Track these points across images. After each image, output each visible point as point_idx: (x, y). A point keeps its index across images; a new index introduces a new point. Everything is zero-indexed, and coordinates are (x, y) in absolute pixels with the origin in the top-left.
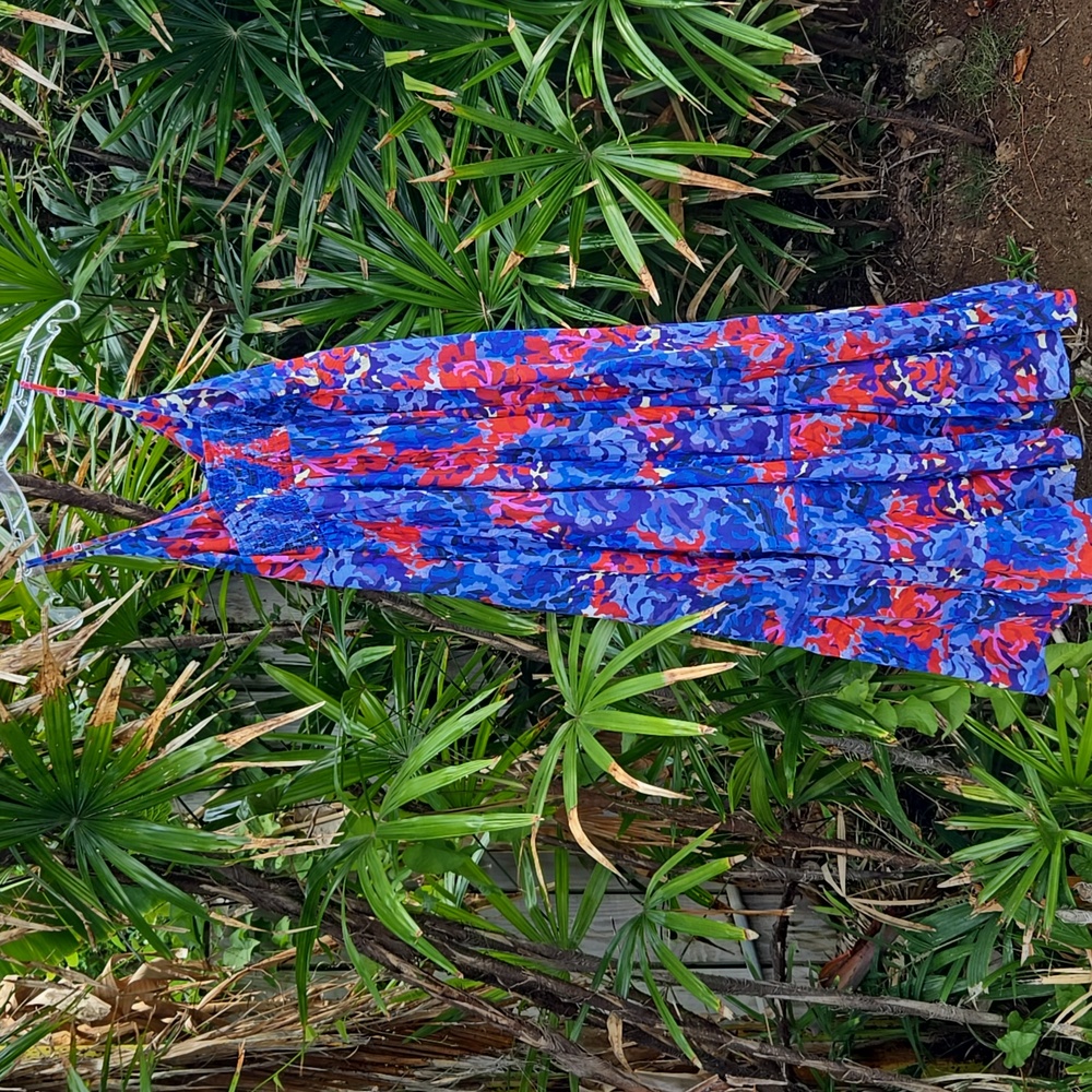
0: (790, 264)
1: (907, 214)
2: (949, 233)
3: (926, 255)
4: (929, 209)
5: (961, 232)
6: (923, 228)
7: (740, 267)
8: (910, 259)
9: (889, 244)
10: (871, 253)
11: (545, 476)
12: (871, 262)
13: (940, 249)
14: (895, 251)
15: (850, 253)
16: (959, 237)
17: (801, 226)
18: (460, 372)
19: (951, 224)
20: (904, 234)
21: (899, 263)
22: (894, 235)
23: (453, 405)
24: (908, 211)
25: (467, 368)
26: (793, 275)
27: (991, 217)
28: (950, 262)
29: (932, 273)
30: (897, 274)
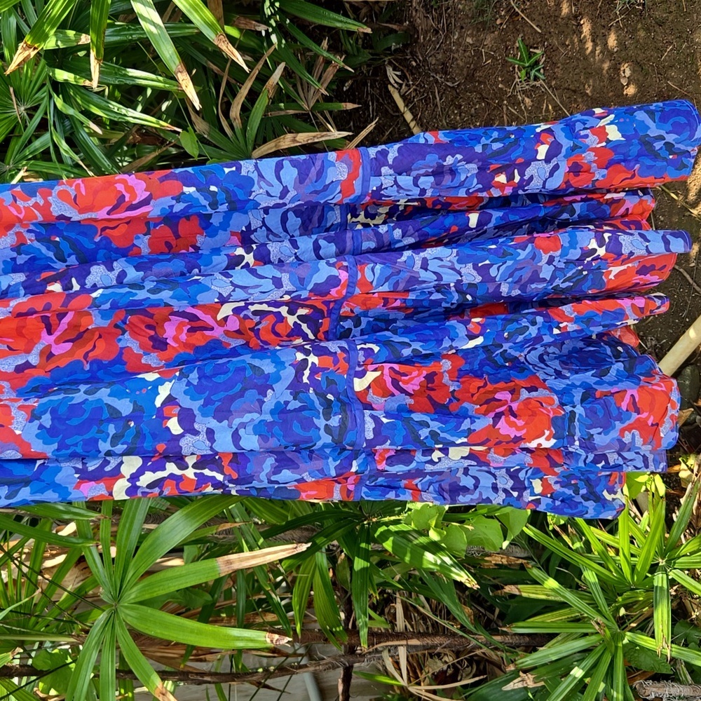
0: (328, 62)
1: (421, 20)
2: (461, 36)
3: (440, 56)
4: (441, 15)
5: (472, 36)
6: (436, 32)
7: (283, 65)
8: (425, 60)
9: (405, 46)
10: (391, 54)
12: (390, 63)
13: (451, 51)
14: (411, 53)
15: (372, 54)
16: (469, 40)
17: (339, 25)
19: (462, 28)
20: (418, 37)
21: (414, 64)
22: (410, 38)
24: (422, 17)
26: (330, 74)
27: (498, 22)
28: (461, 64)
29: (446, 73)
30: (412, 74)
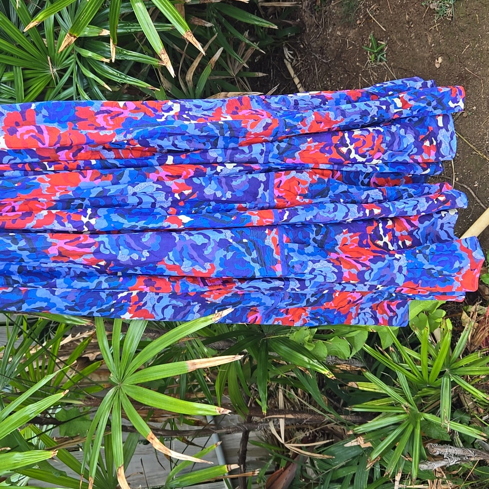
0: (248, 46)
1: (308, 18)
2: (333, 30)
3: (319, 43)
4: (321, 15)
5: (340, 30)
6: (318, 26)
7: (221, 49)
8: (309, 44)
9: (297, 35)
10: (287, 40)
11: (93, 221)
12: (286, 45)
13: (327, 39)
14: (300, 39)
15: (274, 39)
16: (339, 33)
17: (257, 23)
18: (22, 135)
19: (334, 25)
20: (306, 29)
21: (302, 46)
22: (301, 29)
23: (18, 160)
24: (308, 16)
25: (28, 132)
26: (250, 52)
27: (358, 22)
28: (333, 48)
29: (322, 54)
30: (300, 53)
